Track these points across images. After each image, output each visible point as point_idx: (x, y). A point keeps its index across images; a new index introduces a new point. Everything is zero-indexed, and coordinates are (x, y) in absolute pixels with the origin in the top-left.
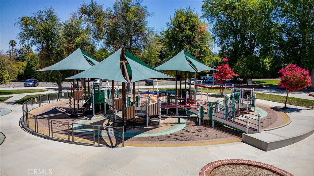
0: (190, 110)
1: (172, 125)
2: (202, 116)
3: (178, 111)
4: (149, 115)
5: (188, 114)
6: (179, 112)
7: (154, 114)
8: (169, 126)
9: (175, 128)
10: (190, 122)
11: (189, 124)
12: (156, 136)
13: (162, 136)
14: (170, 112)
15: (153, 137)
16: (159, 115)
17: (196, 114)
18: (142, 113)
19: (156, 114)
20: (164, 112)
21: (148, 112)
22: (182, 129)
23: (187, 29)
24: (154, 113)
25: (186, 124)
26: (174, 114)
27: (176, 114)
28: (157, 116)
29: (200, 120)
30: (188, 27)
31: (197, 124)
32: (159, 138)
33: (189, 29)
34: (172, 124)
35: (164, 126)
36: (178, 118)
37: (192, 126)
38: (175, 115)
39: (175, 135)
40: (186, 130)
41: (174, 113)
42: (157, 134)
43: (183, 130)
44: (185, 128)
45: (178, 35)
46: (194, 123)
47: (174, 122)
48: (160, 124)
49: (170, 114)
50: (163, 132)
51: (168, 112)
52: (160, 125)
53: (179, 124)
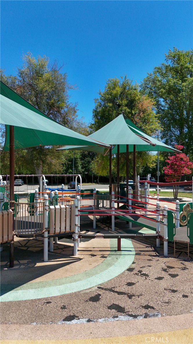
0: (139, 221)
1: (103, 257)
2: (171, 234)
3: (115, 223)
4: (49, 233)
5: (134, 229)
6: (116, 225)
7: (63, 230)
8: (98, 257)
9: (110, 265)
10: (142, 246)
11: (142, 253)
12: (59, 294)
13: (76, 295)
14: (100, 224)
15: (48, 302)
16: (74, 233)
17: (154, 229)
18: (33, 228)
19: (68, 229)
20: (86, 225)
21: (46, 226)
22: (127, 267)
23: (124, 104)
24: (61, 227)
25: (134, 253)
26: (106, 229)
27: (111, 228)
28: (69, 236)
29: (166, 244)
30: (125, 102)
31: (159, 252)
32: (64, 307)
33: (126, 105)
34: (103, 254)
35: (86, 257)
36: (117, 239)
37: (150, 258)
38: (109, 230)
39: (111, 290)
40: (140, 272)
41: (107, 226)
42: (62, 287)
43: (130, 270)
44: (134, 263)
45: (111, 113)
46: (150, 249)
47: (109, 246)
48: (77, 253)
49: (98, 229)
50: (80, 280)
51: (97, 225)
52: (77, 255)
53: (118, 253)
